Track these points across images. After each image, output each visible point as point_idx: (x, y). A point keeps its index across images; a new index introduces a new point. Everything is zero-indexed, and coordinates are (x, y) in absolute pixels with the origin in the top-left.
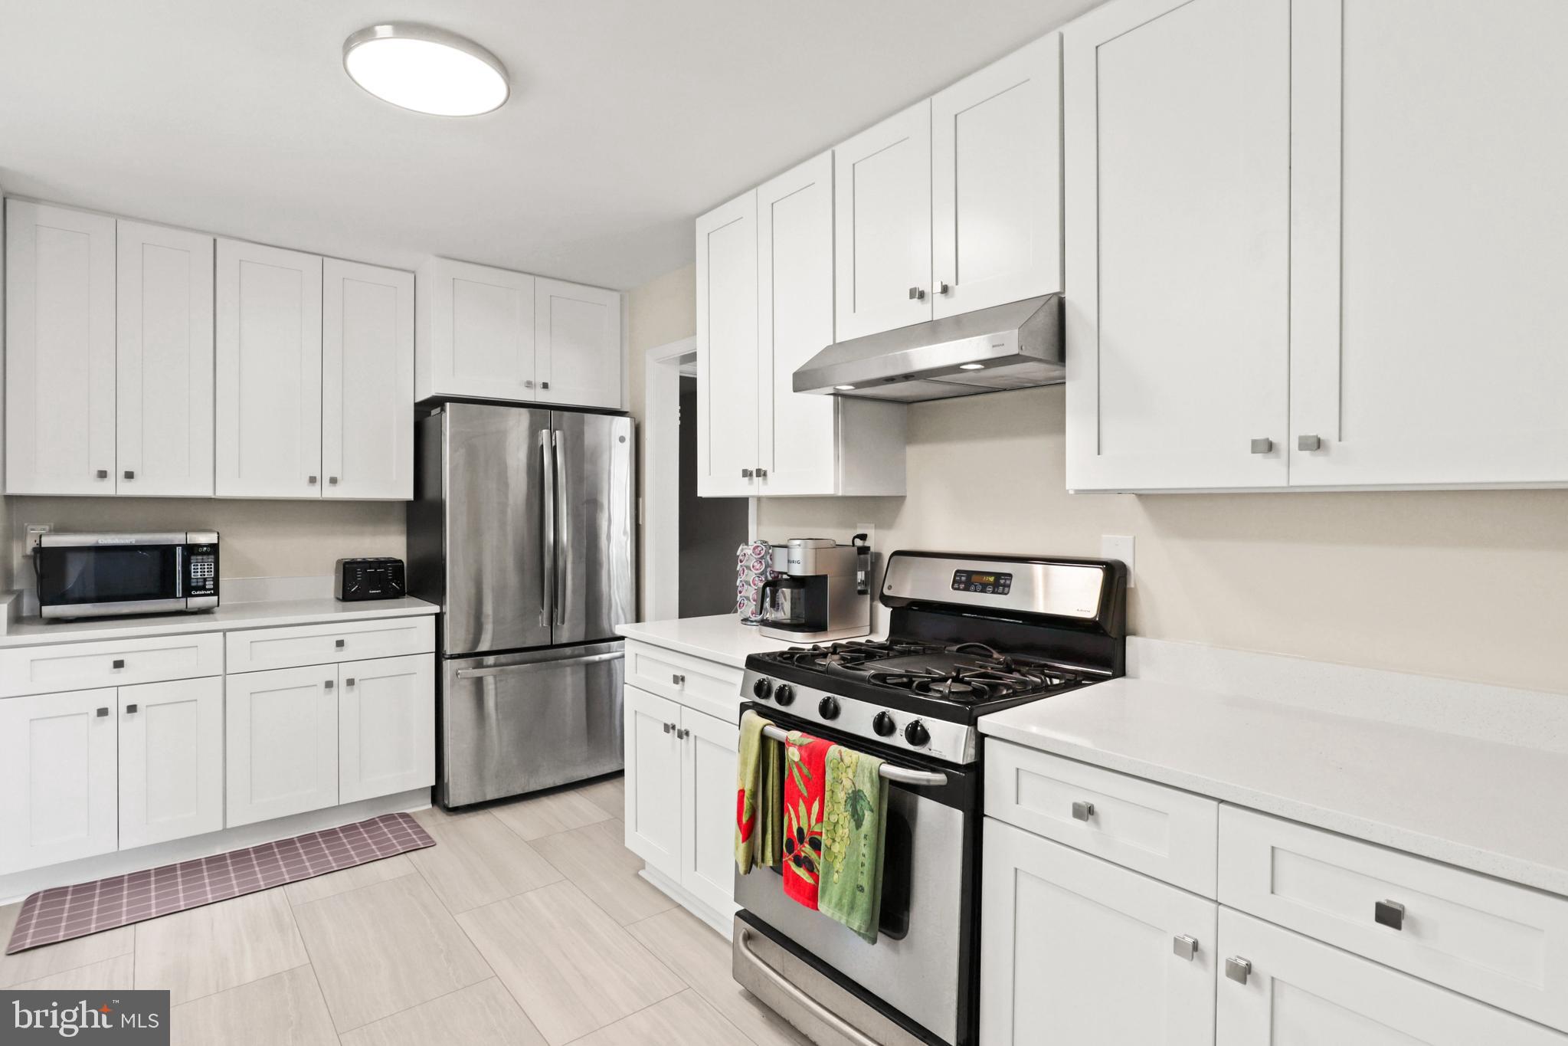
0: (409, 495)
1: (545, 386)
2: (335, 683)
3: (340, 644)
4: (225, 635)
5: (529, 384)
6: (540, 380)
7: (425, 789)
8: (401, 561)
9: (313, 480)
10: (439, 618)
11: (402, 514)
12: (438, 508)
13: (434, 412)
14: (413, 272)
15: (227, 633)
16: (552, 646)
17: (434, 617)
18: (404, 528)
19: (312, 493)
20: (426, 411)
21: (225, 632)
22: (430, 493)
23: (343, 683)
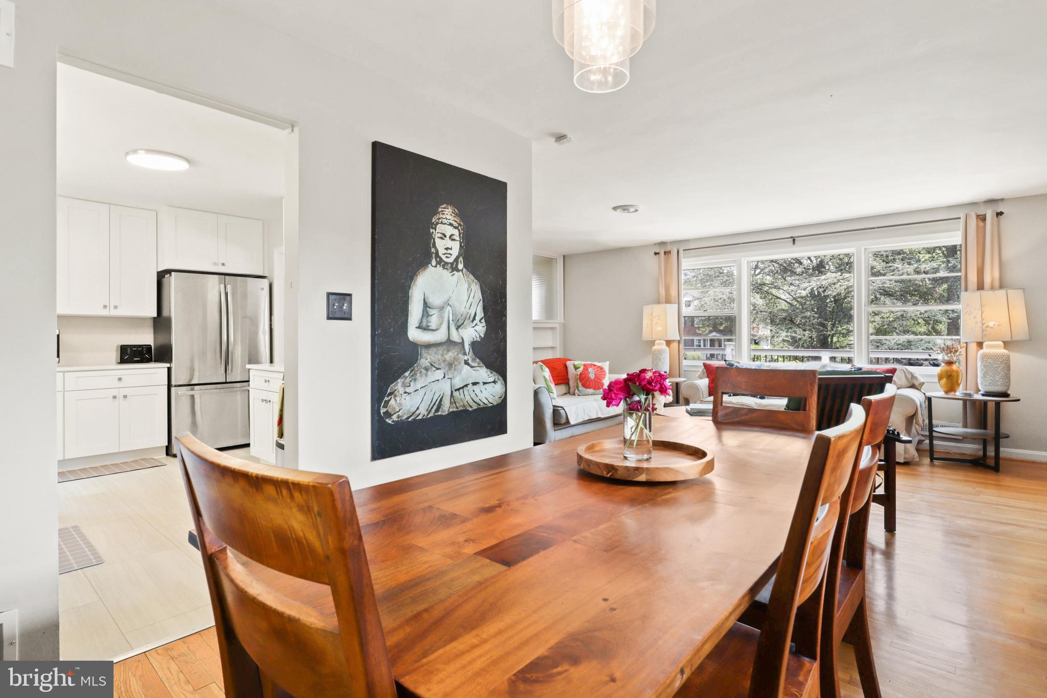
0: (155, 315)
1: (223, 264)
2: (118, 396)
3: (120, 379)
4: (64, 374)
5: (215, 264)
6: (221, 262)
7: (162, 447)
8: (150, 345)
9: (105, 307)
10: (169, 369)
11: (151, 323)
12: (169, 320)
13: (167, 276)
14: (156, 211)
15: (65, 373)
16: (226, 383)
17: (167, 369)
18: (152, 331)
19: (105, 313)
20: (162, 275)
21: (64, 372)
22: (165, 313)
23: (121, 397)
